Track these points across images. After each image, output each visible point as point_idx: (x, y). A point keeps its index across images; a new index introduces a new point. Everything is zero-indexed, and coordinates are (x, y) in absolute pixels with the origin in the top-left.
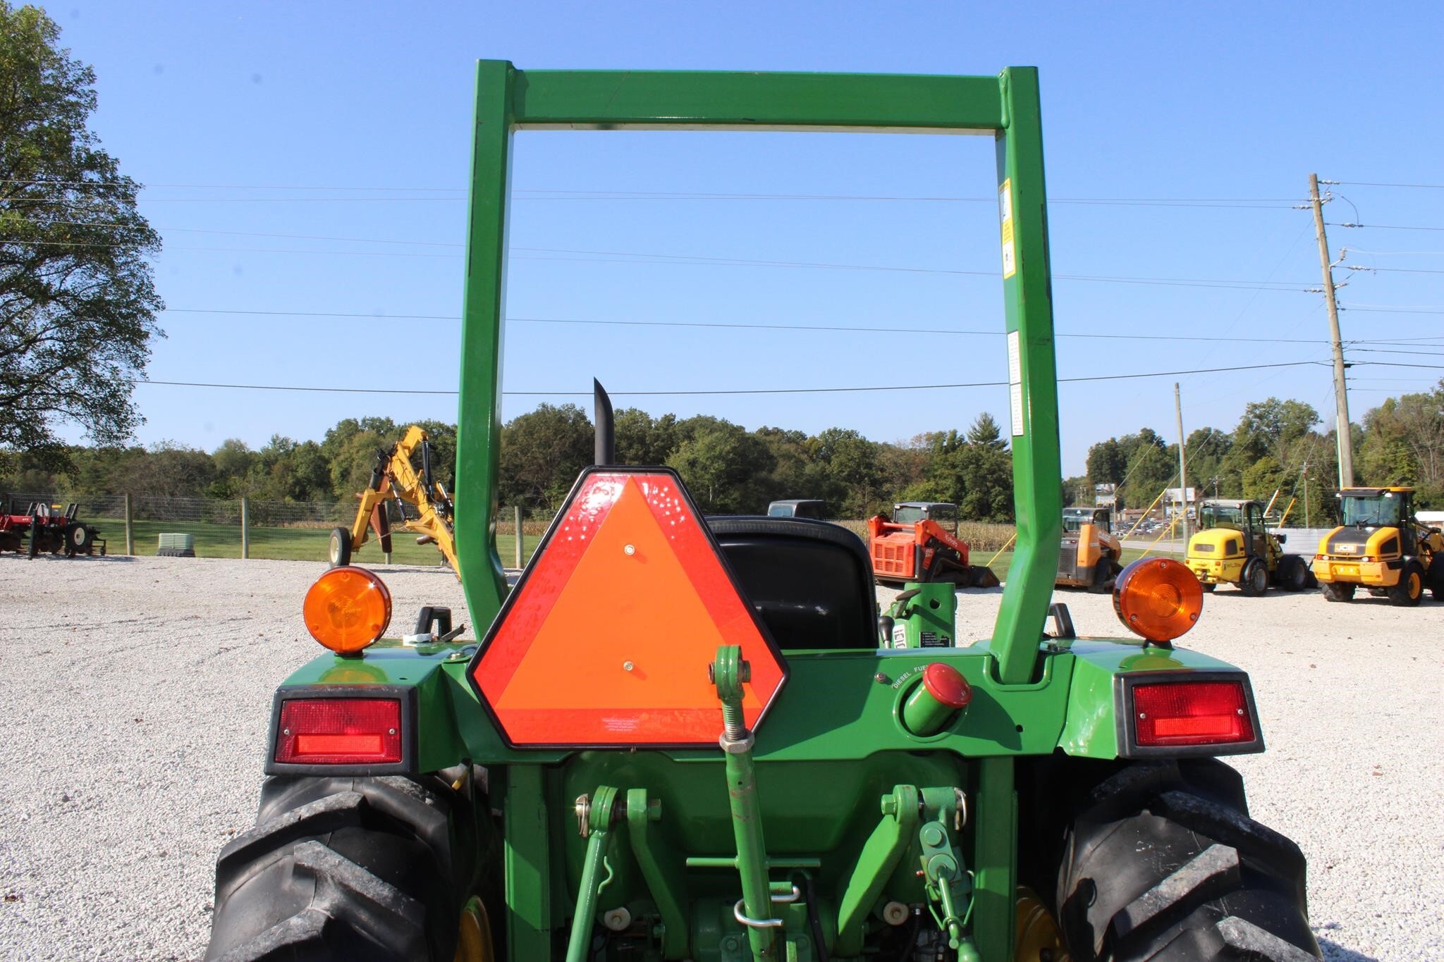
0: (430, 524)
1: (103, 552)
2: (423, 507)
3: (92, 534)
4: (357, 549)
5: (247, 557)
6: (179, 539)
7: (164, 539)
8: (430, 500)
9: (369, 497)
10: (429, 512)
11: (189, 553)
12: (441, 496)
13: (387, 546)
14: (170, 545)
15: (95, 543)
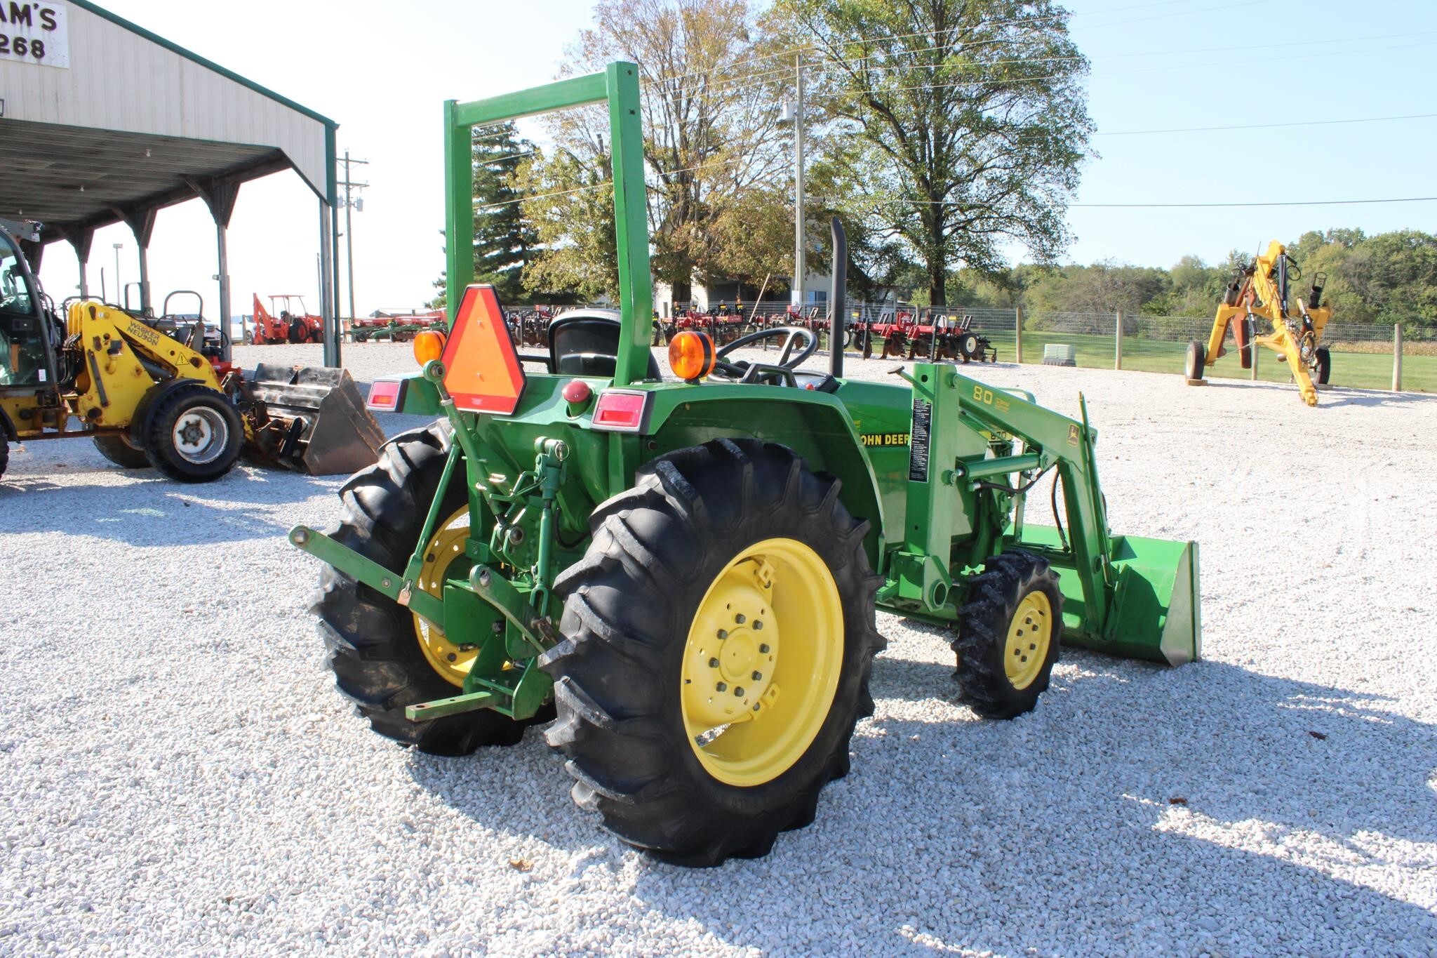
0: (1280, 340)
1: (994, 359)
2: (1277, 322)
3: (983, 343)
4: (1211, 363)
5: (1120, 368)
6: (1061, 350)
7: (1050, 350)
8: (1284, 315)
9: (1223, 312)
10: (1282, 328)
11: (1071, 363)
12: (1299, 312)
13: (1246, 362)
14: (1054, 355)
15: (986, 351)
